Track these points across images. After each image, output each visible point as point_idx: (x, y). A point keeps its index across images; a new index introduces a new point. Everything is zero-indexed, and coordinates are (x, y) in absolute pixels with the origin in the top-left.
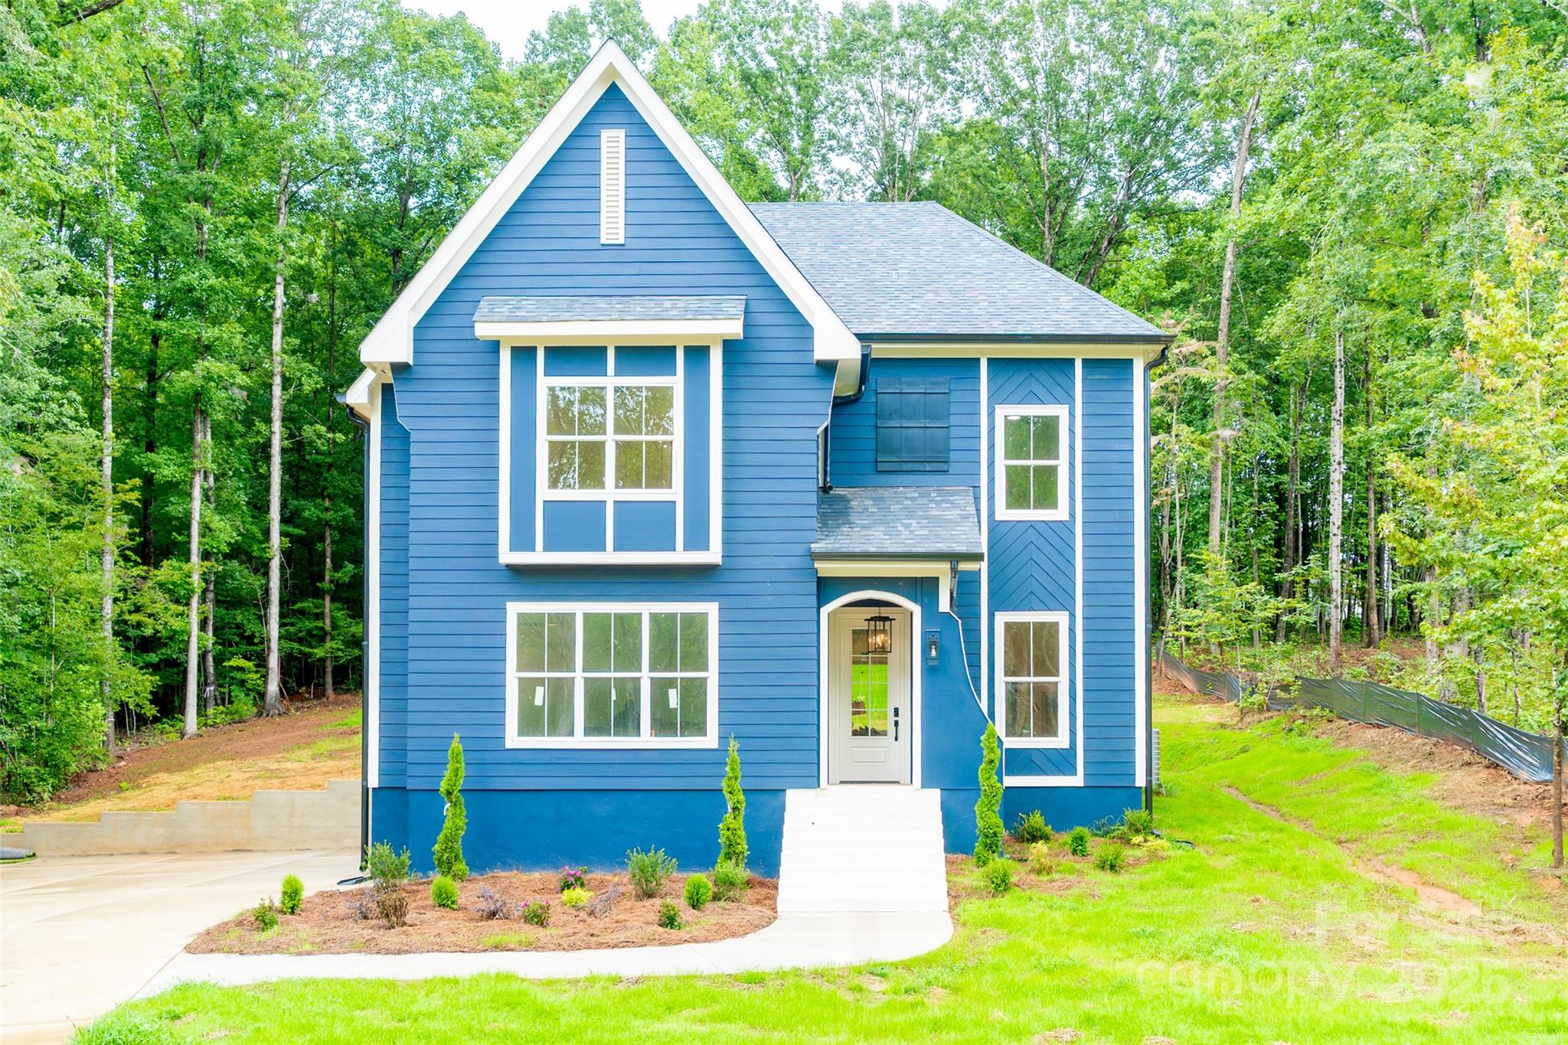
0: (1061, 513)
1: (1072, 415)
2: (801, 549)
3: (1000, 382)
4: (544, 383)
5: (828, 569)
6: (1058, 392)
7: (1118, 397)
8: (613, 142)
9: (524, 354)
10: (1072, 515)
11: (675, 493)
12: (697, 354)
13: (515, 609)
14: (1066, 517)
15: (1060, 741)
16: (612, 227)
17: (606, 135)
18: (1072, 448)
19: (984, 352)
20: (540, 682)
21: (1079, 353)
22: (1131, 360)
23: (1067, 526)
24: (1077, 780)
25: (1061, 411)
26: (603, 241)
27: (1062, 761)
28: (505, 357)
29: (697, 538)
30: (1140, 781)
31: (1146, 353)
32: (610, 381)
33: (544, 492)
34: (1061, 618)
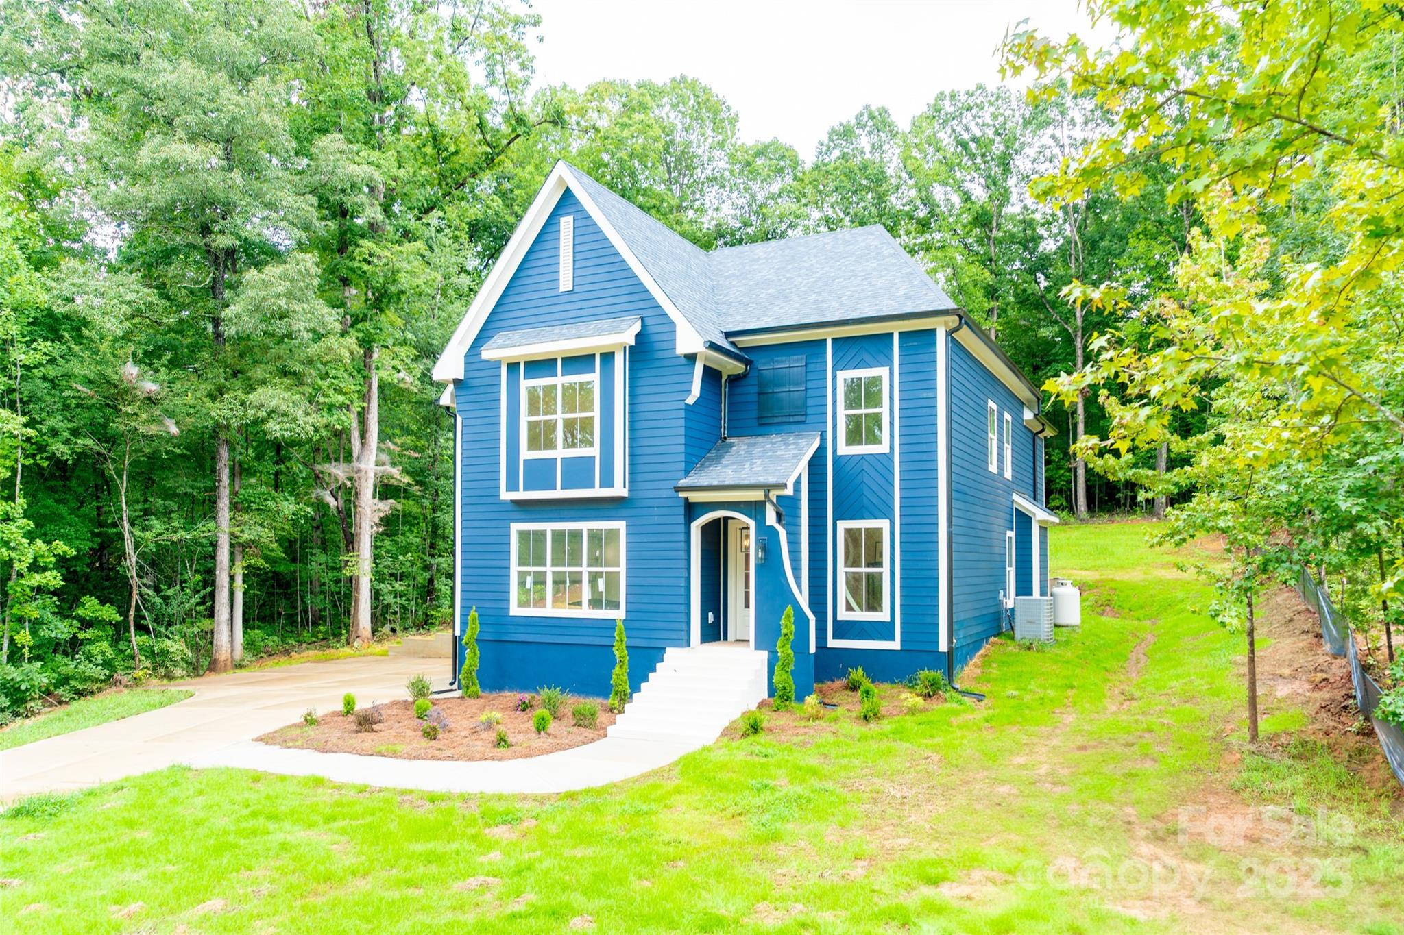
0: (883, 448)
1: (891, 374)
2: (672, 484)
3: (841, 354)
4: (525, 384)
5: (695, 497)
6: (882, 358)
7: (925, 358)
8: (566, 223)
9: (513, 367)
10: (892, 448)
11: (594, 451)
12: (608, 357)
13: (515, 528)
14: (887, 451)
15: (883, 616)
16: (566, 282)
17: (563, 220)
18: (891, 398)
19: (828, 334)
20: (529, 573)
21: (896, 328)
22: (935, 330)
23: (889, 457)
24: (895, 645)
25: (883, 372)
26: (562, 289)
27: (885, 631)
28: (504, 370)
29: (607, 481)
30: (943, 647)
31: (946, 323)
32: (560, 380)
33: (525, 454)
34: (884, 524)
